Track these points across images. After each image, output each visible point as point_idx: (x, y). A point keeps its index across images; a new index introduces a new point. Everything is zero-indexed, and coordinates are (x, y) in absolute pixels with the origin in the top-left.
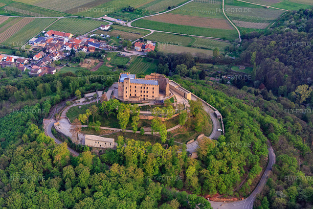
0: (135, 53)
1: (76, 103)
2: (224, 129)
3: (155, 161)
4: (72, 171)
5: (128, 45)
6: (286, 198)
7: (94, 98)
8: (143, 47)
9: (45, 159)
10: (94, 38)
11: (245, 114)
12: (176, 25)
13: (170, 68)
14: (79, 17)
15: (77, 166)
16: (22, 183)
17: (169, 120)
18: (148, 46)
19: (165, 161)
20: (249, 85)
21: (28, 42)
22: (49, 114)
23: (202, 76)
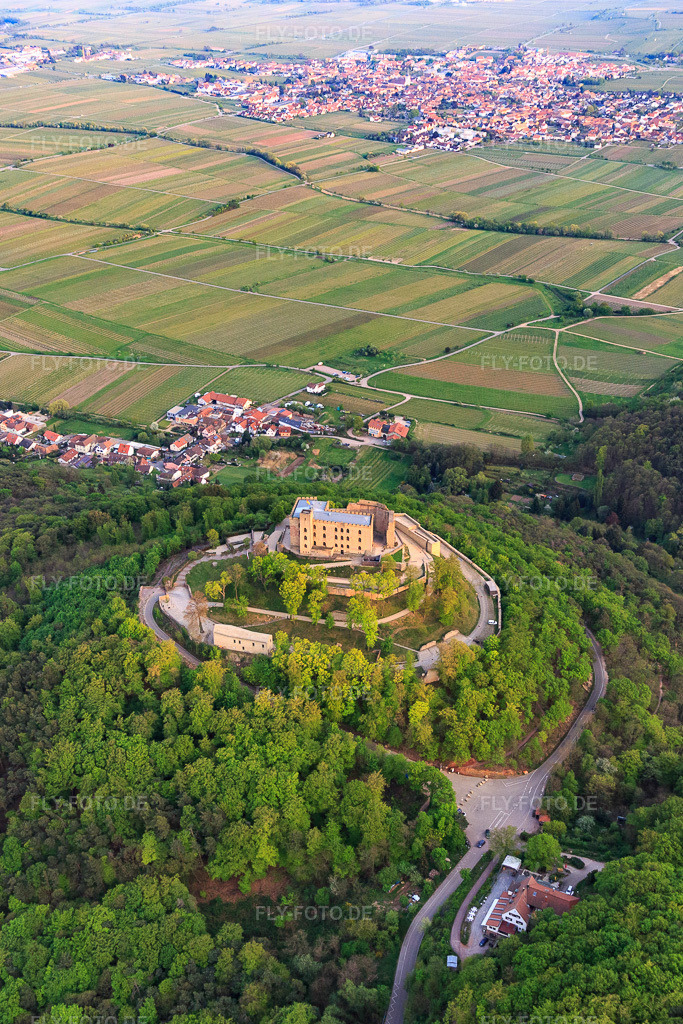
0: (368, 441)
1: (208, 555)
2: (502, 620)
3: (346, 687)
4: (178, 701)
5: (356, 425)
6: (616, 775)
7: (245, 546)
8: (385, 429)
9: (129, 673)
10: (292, 408)
12: (457, 386)
13: (433, 473)
14: (269, 366)
15: (190, 690)
16: (79, 720)
17: (386, 600)
18: (394, 428)
19: (369, 687)
20: (586, 515)
21: (164, 414)
22: (154, 575)
23: (495, 492)
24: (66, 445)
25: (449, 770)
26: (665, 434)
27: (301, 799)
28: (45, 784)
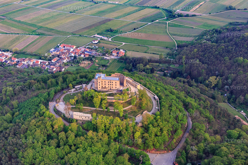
0: (112, 57)
1: (69, 92)
2: (160, 107)
3: (115, 129)
4: (64, 135)
5: (109, 52)
6: (197, 151)
7: (81, 88)
8: (118, 53)
9: (48, 128)
10: (89, 48)
11: (174, 97)
13: (133, 66)
14: (80, 36)
15: (67, 132)
16: (34, 143)
17: (125, 102)
18: (120, 53)
19: (122, 128)
20: (180, 77)
21: (49, 51)
22: (53, 98)
23: (152, 71)
24: (19, 62)
25: (147, 152)
26: (202, 51)
27: (104, 162)
28: (24, 163)
